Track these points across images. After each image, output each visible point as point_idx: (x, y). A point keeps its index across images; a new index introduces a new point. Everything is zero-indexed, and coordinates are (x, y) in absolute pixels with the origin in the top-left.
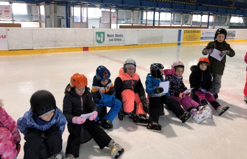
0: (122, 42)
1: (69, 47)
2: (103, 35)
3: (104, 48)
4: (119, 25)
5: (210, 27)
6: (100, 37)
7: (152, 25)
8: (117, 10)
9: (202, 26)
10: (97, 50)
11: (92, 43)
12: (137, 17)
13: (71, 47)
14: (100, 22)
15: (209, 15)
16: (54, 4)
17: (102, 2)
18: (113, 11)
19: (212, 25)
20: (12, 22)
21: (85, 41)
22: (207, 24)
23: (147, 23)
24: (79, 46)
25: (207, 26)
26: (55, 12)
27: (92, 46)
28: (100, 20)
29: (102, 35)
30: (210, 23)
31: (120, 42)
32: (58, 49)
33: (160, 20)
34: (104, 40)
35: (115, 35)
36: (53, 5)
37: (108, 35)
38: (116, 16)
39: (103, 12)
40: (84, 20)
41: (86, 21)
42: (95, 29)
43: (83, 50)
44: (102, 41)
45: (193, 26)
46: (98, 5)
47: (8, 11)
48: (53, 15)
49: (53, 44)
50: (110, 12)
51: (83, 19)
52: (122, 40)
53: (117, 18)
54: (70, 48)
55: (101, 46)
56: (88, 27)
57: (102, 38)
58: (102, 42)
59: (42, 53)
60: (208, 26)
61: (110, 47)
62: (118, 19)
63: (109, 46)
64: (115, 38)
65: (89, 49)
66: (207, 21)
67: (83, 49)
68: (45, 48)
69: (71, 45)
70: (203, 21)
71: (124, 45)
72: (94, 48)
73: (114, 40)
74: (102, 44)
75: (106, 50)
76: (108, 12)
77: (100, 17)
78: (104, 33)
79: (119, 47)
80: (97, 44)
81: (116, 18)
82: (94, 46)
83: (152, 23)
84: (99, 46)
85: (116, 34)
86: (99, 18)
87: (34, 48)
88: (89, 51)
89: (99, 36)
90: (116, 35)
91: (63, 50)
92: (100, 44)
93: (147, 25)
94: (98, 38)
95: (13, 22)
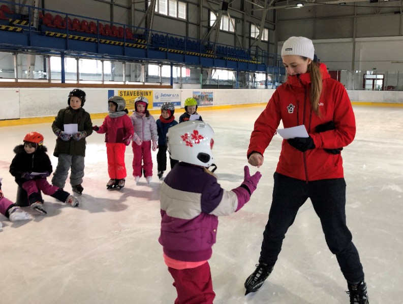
5: (174, 85)
7: (60, 82)
9: (163, 84)
12: (29, 65)
15: (172, 65)
19: (177, 83)
22: (170, 80)
23: (52, 79)
25: (170, 84)
30: (175, 79)
33: (80, 72)
45: (146, 84)
60: (172, 84)
66: (170, 76)
70: (163, 76)
83: (60, 78)
93: (52, 82)
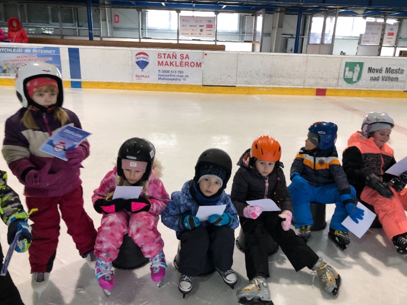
0: (399, 84)
1: (292, 87)
2: (359, 69)
3: (358, 93)
4: (399, 50)
6: (352, 72)
8: (399, 20)
10: (343, 96)
11: (335, 81)
13: (296, 87)
14: (359, 43)
16: (280, 12)
17: (370, 5)
18: (391, 21)
20: (213, 43)
21: (321, 78)
24: (310, 87)
26: (280, 26)
27: (334, 88)
28: (360, 39)
29: (357, 68)
31: (395, 83)
32: (273, 88)
34: (359, 78)
35: (384, 70)
36: (279, 14)
37: (370, 70)
38: (395, 31)
39: (368, 24)
40: (328, 40)
41: (330, 42)
42: (345, 56)
43: (315, 94)
44: (355, 79)
46: (361, 12)
47: (212, 25)
48: (276, 31)
49: (267, 80)
50: (384, 25)
51: (325, 37)
52: (400, 79)
53: (398, 35)
54: (294, 89)
55: (350, 88)
56: (331, 54)
57: (356, 74)
58: (356, 82)
59: (247, 94)
61: (369, 93)
62: (398, 38)
63: (367, 89)
64: (384, 74)
65: (327, 93)
67: (315, 91)
68: (253, 86)
69: (297, 83)
71: (402, 90)
72: (336, 92)
73: (381, 79)
74: (355, 85)
75: (360, 96)
76: (380, 24)
77: (361, 35)
78: (361, 65)
79: (390, 94)
80: (345, 86)
81: (394, 37)
82: (338, 88)
84: (348, 88)
85: (387, 68)
86: (359, 35)
87: (237, 85)
88: (326, 97)
89: (352, 70)
90: (388, 70)
91: (281, 91)
92: (350, 85)
94: (349, 74)
95: (216, 43)
